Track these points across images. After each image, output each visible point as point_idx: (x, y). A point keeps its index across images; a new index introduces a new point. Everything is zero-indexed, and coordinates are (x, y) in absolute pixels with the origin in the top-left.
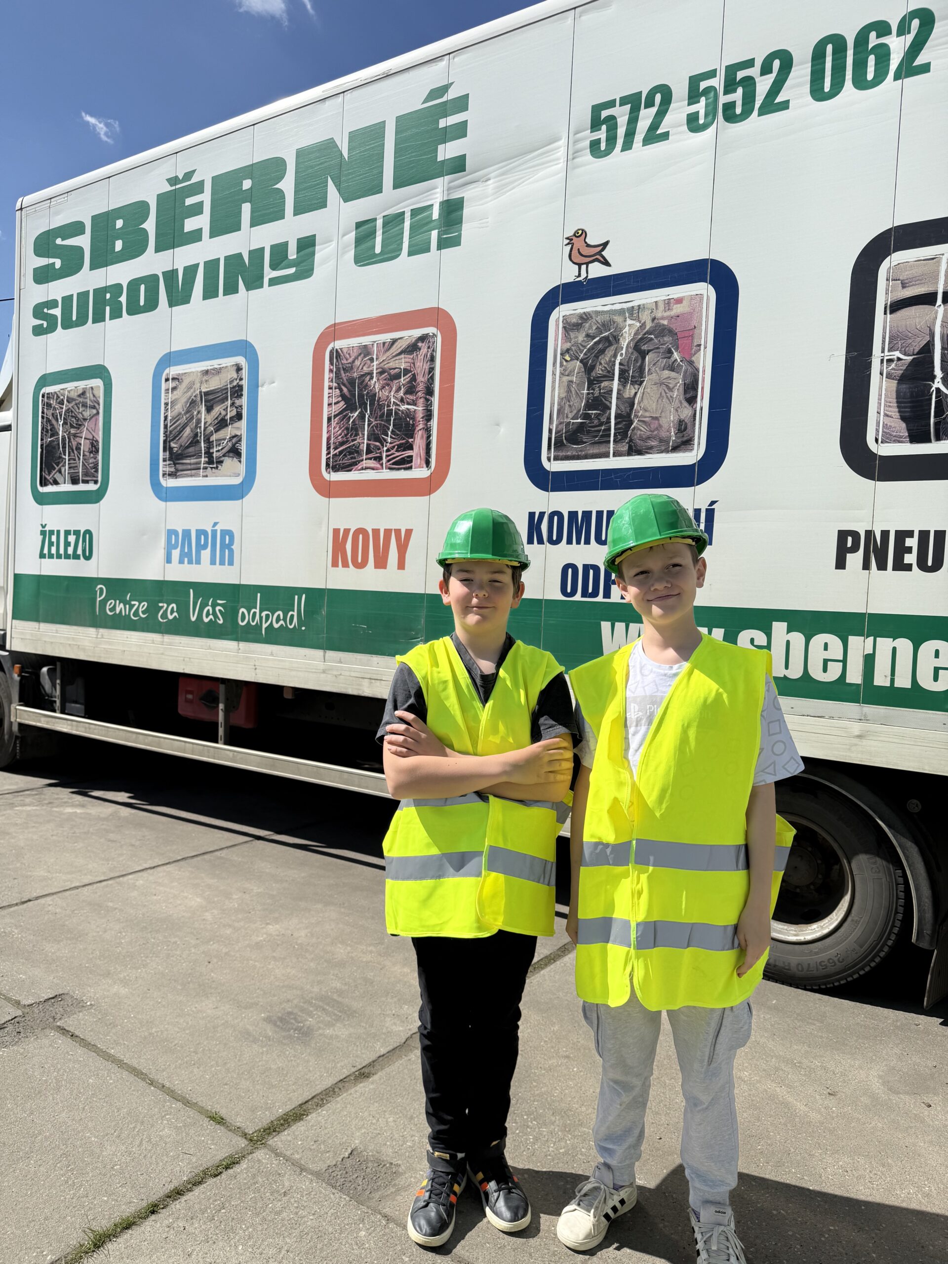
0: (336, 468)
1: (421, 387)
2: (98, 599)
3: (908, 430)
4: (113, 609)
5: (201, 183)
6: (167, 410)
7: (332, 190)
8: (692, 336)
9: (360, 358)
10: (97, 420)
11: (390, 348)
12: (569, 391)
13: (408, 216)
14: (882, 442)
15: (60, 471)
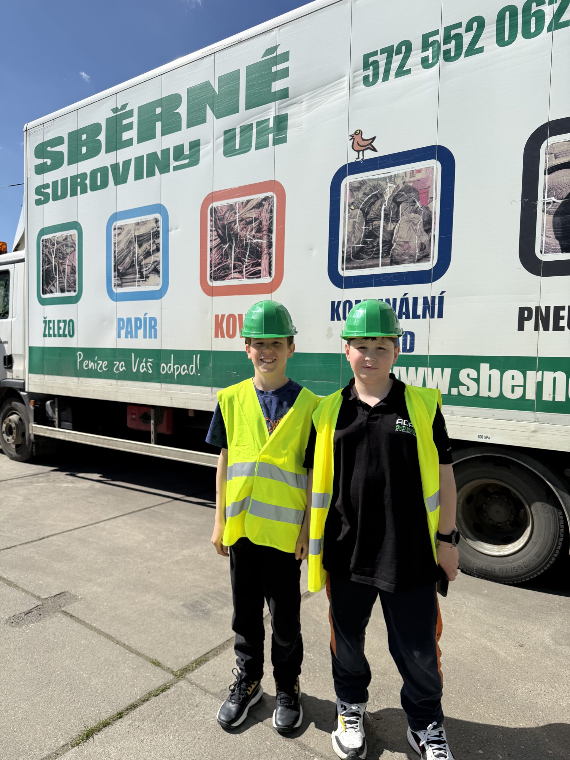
0: (216, 279)
1: (265, 228)
2: (79, 360)
3: (561, 245)
4: (87, 366)
5: (132, 111)
6: (115, 247)
7: (209, 112)
8: (427, 192)
9: (228, 212)
10: (74, 254)
11: (246, 206)
12: (354, 227)
13: (254, 126)
14: (545, 253)
15: (54, 285)
